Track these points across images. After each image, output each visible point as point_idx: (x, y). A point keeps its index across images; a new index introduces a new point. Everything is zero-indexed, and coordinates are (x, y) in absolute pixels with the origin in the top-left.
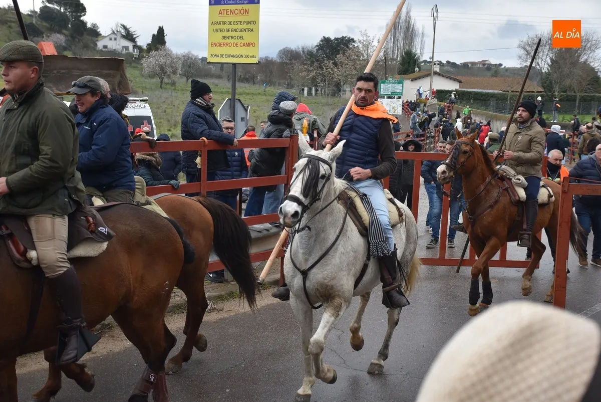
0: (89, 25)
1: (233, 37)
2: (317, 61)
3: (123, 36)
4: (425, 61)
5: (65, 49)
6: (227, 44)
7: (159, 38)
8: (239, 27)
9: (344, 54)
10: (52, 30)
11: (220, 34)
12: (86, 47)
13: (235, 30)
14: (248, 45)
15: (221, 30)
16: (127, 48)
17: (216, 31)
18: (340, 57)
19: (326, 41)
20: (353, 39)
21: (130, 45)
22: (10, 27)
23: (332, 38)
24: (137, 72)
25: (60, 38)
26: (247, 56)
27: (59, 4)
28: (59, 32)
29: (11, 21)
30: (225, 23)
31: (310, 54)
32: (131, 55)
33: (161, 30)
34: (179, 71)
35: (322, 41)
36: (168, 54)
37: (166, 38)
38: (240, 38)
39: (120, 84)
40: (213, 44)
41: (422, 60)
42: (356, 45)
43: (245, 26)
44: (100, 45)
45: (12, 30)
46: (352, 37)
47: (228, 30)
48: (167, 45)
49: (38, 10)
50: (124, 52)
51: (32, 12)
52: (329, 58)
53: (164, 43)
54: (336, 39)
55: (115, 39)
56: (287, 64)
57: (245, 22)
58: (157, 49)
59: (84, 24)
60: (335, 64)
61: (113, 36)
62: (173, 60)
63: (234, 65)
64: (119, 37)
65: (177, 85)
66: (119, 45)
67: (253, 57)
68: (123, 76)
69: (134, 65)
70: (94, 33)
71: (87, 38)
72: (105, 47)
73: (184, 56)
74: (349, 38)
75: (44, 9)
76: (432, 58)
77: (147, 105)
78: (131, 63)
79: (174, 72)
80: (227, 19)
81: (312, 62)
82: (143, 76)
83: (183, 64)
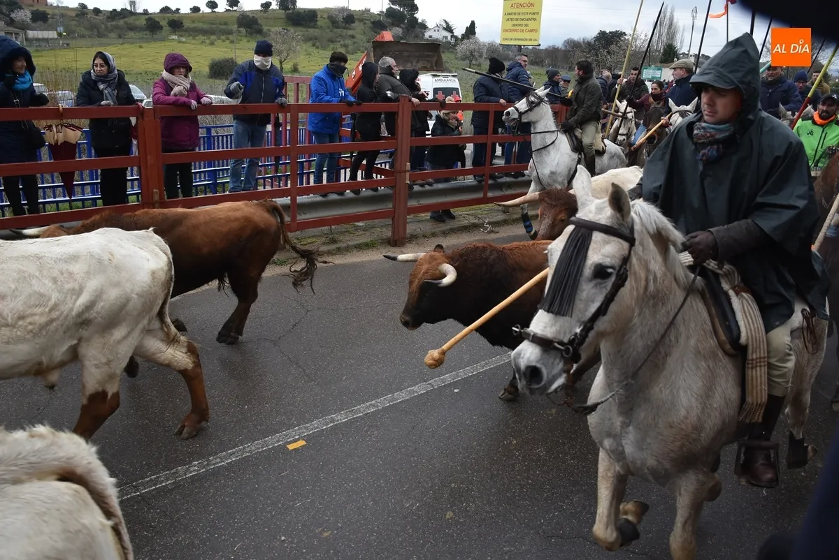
0: (420, 21)
1: (520, 25)
2: (594, 49)
3: (444, 29)
4: (684, 54)
5: (402, 38)
6: (516, 30)
7: (471, 30)
8: (526, 17)
9: (616, 44)
10: (393, 25)
11: (510, 23)
12: (417, 36)
13: (523, 20)
14: (532, 31)
15: (512, 19)
16: (446, 37)
17: (508, 20)
18: (613, 47)
19: (602, 34)
20: (624, 33)
21: (449, 35)
22: (365, 23)
23: (608, 32)
24: (452, 56)
25: (398, 31)
26: (531, 40)
27: (400, 6)
28: (398, 26)
29: (365, 19)
30: (515, 14)
31: (589, 44)
32: (449, 43)
33: (473, 24)
34: (485, 56)
35: (599, 34)
36: (476, 42)
37: (476, 30)
38: (526, 25)
39: (436, 62)
40: (505, 31)
41: (681, 53)
42: (627, 38)
43: (530, 16)
44: (427, 35)
45: (366, 26)
46: (624, 31)
47: (517, 20)
48: (476, 35)
49: (384, 10)
50: (444, 41)
51: (381, 12)
52: (604, 48)
53: (475, 33)
54: (610, 32)
55: (438, 31)
56: (569, 51)
57: (530, 13)
58: (468, 39)
59: (416, 19)
60: (609, 53)
61: (437, 29)
62: (480, 47)
63: (520, 46)
64: (441, 29)
65: (482, 66)
66: (440, 35)
67: (535, 40)
68: (440, 57)
69: (450, 50)
70: (423, 26)
71: (418, 30)
72: (431, 37)
73: (489, 44)
74: (621, 32)
75: (389, 10)
76: (689, 51)
77: (456, 80)
78: (448, 49)
79: (481, 56)
80: (517, 11)
81: (590, 51)
82: (457, 58)
83: (488, 50)
